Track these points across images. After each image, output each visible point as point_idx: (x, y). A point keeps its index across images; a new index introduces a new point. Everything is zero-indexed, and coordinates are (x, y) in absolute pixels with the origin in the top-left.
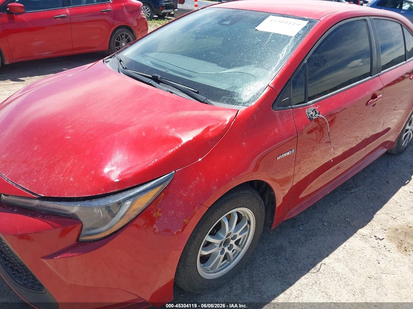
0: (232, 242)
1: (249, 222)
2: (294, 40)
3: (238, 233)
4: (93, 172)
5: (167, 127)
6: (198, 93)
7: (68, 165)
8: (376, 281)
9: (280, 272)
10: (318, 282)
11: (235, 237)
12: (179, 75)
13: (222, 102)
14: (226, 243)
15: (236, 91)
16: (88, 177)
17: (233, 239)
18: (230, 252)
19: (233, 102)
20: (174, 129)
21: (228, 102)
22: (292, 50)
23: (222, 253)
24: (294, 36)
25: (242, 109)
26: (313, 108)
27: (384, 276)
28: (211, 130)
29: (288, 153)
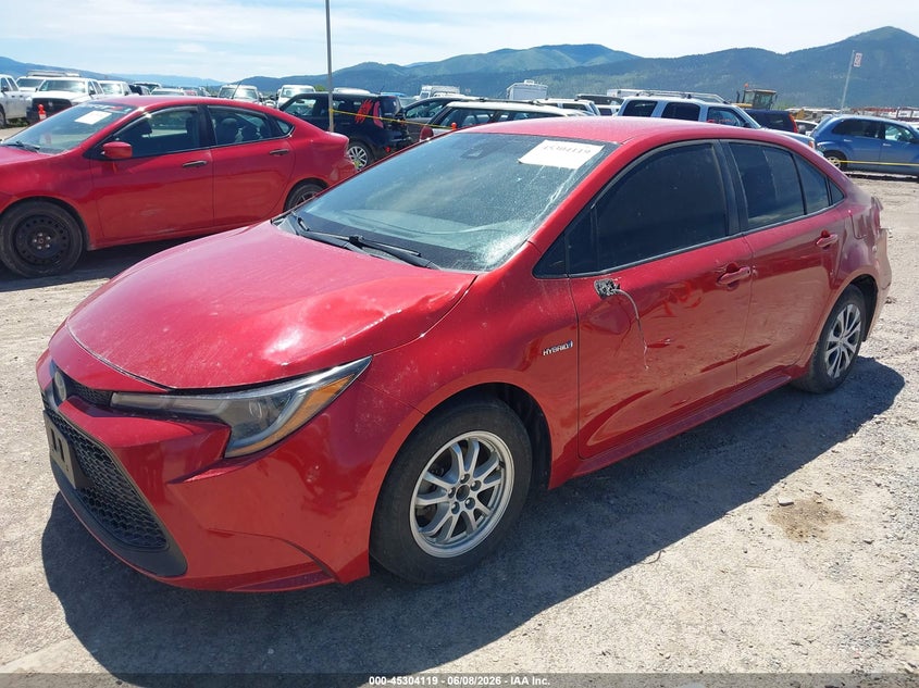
0: (473, 494)
1: (502, 464)
2: (576, 175)
3: (481, 478)
4: (250, 355)
5: (364, 298)
6: (419, 256)
7: (215, 347)
8: (733, 577)
9: (564, 562)
10: (630, 577)
11: (478, 484)
12: (393, 235)
13: (454, 268)
14: (461, 493)
15: (478, 251)
16: (243, 361)
17: (474, 489)
18: (470, 513)
19: (472, 266)
20: (374, 300)
21: (464, 267)
22: (570, 190)
23: (455, 511)
24: (577, 168)
25: (482, 274)
26: (607, 280)
27: (750, 571)
28: (431, 300)
29: (563, 348)
